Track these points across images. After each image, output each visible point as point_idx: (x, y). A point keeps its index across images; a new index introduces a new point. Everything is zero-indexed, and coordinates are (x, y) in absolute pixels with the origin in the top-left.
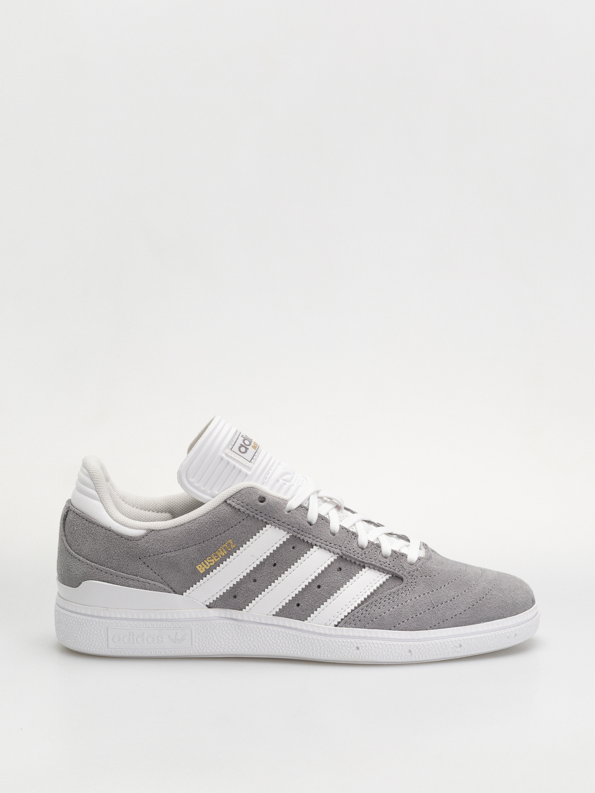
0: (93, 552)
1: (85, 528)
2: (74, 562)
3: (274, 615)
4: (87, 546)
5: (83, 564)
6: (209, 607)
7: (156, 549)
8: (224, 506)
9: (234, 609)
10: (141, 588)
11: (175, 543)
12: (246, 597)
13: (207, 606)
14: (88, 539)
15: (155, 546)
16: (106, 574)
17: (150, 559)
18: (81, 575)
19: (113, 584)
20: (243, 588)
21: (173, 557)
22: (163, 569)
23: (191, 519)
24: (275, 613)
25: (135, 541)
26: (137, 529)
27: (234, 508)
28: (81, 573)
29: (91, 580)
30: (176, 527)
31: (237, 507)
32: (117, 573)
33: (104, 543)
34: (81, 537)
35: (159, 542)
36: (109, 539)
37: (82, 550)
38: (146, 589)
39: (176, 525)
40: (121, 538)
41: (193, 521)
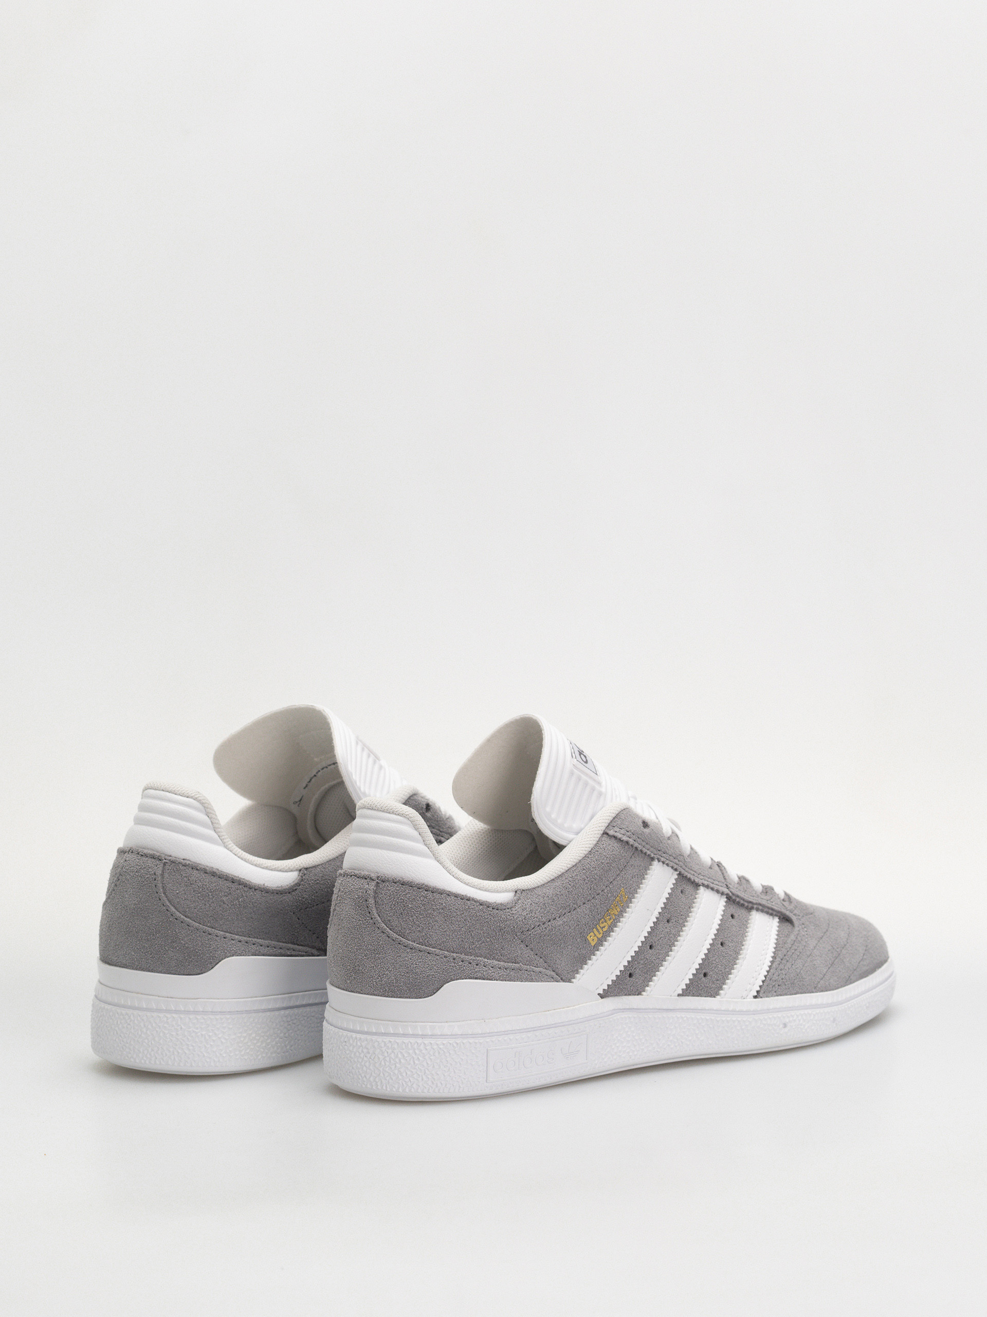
0: (449, 937)
1: (428, 903)
2: (420, 957)
3: (679, 995)
4: (438, 928)
5: (438, 957)
6: (602, 996)
7: (537, 918)
8: (606, 840)
9: (630, 995)
10: (527, 980)
11: (559, 904)
12: (644, 973)
13: (599, 994)
14: (437, 918)
15: (535, 913)
16: (477, 967)
17: (530, 934)
18: (439, 975)
19: (490, 980)
20: (641, 959)
21: (560, 926)
22: (547, 947)
23: (569, 866)
24: (681, 992)
25: (508, 910)
26: (500, 892)
27: (620, 840)
28: (437, 972)
29: (457, 979)
30: (553, 880)
31: (625, 838)
32: (493, 962)
33: (465, 920)
34: (422, 918)
35: (539, 906)
36: (471, 913)
37: (429, 936)
38: (532, 980)
39: (552, 878)
40: (488, 909)
41: (575, 868)
